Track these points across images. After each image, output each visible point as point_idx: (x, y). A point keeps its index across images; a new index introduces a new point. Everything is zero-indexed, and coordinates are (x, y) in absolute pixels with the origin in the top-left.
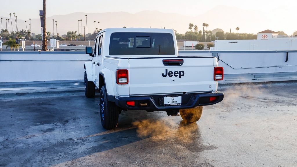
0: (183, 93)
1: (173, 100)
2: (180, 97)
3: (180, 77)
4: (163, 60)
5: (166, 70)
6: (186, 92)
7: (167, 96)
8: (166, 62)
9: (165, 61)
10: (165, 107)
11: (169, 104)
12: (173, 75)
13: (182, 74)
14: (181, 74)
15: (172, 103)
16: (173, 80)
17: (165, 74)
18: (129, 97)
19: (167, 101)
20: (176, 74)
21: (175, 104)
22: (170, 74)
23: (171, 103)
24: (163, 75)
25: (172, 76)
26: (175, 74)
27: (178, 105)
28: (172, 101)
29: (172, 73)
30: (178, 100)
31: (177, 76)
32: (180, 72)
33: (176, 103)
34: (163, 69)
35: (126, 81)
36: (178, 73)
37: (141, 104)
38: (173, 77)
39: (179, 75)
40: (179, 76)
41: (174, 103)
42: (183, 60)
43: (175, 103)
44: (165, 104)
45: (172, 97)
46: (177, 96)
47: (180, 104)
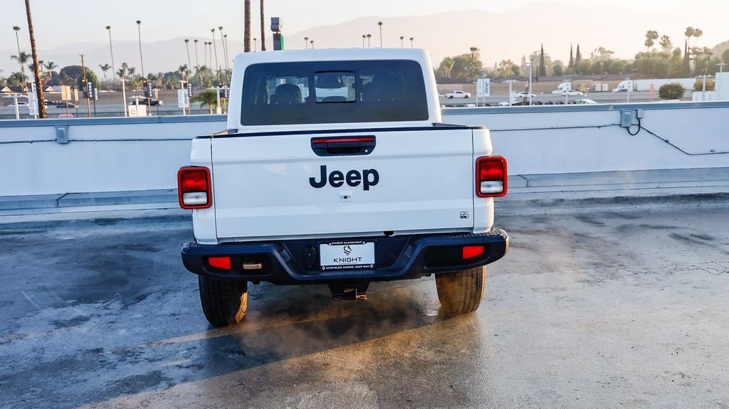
0: (385, 232)
1: (347, 253)
2: (371, 245)
3: (366, 188)
4: (312, 139)
5: (323, 169)
6: (392, 232)
7: (327, 241)
8: (320, 146)
9: (317, 141)
10: (324, 274)
11: (337, 264)
12: (345, 181)
13: (371, 178)
14: (368, 180)
15: (346, 263)
16: (346, 197)
17: (318, 180)
18: (216, 243)
19: (330, 256)
20: (351, 178)
21: (355, 266)
22: (335, 179)
23: (341, 263)
24: (312, 181)
25: (340, 184)
26: (349, 178)
27: (363, 269)
28: (345, 256)
29: (341, 177)
30: (365, 255)
31: (357, 184)
32: (366, 173)
33: (359, 263)
34: (313, 164)
35: (203, 200)
36: (358, 177)
37: (246, 266)
38: (346, 189)
39: (362, 180)
40: (362, 185)
41: (352, 263)
42: (374, 137)
43: (354, 262)
44: (326, 267)
45: (343, 244)
46: (362, 243)
47: (369, 265)
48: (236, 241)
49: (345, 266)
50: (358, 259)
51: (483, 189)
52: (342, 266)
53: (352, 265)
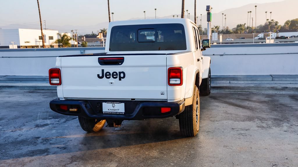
0: (132, 99)
1: (113, 107)
2: (123, 104)
3: (120, 80)
4: (99, 58)
5: (103, 71)
6: (134, 99)
7: (106, 101)
8: (101, 61)
9: (100, 59)
10: (104, 115)
11: (109, 111)
12: (111, 76)
13: (122, 75)
14: (121, 76)
15: (113, 111)
16: (111, 83)
17: (101, 75)
18: (64, 99)
19: (107, 108)
20: (114, 75)
21: (116, 112)
22: (107, 75)
23: (111, 111)
24: (98, 75)
25: (109, 78)
26: (113, 75)
27: (119, 114)
28: (113, 108)
29: (110, 75)
30: (120, 108)
31: (116, 78)
32: (120, 73)
33: (118, 111)
34: (99, 69)
35: (58, 82)
36: (117, 75)
38: (112, 80)
39: (118, 76)
40: (118, 78)
41: (115, 111)
42: (123, 58)
44: (105, 112)
45: (112, 103)
46: (119, 103)
47: (122, 113)
48: (73, 99)
49: (112, 112)
50: (118, 110)
51: (171, 82)
52: (111, 112)
53: (115, 112)
